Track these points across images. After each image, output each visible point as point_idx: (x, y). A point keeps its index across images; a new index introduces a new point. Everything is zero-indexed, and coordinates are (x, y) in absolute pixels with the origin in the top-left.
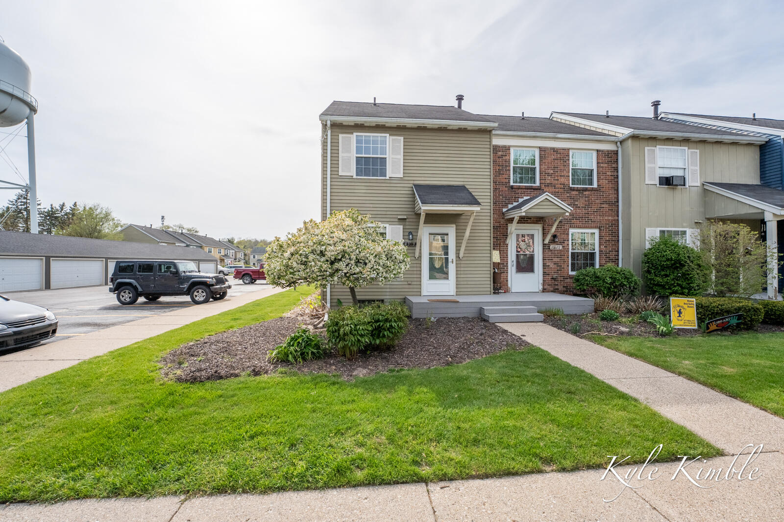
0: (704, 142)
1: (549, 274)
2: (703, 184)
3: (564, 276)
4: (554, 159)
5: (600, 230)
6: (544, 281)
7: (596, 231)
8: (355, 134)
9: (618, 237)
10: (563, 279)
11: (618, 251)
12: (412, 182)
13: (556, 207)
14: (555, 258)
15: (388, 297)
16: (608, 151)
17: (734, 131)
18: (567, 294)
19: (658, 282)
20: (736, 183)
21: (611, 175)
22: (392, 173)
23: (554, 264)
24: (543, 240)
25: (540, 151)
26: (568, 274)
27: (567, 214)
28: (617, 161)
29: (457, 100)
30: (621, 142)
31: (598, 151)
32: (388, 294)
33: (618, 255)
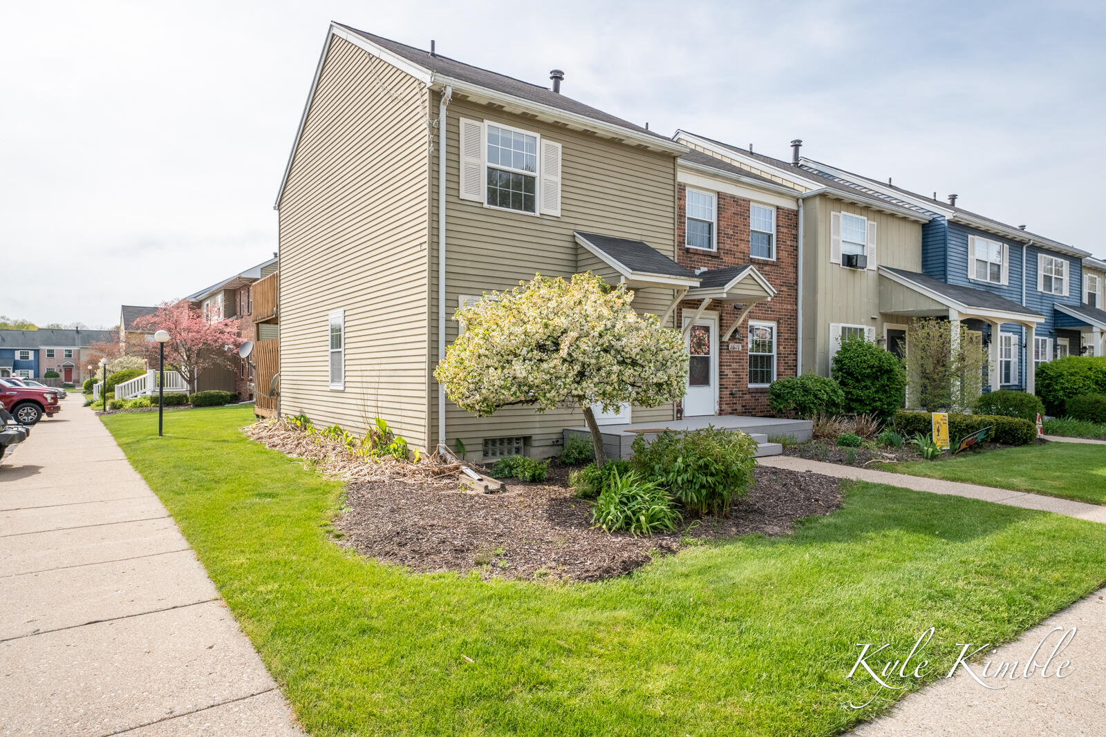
0: (880, 212)
1: (727, 388)
2: (879, 268)
3: (742, 391)
4: (734, 213)
5: (779, 323)
6: (720, 398)
7: (774, 324)
8: (487, 122)
9: (797, 334)
10: (742, 394)
11: (796, 354)
12: (573, 227)
13: (758, 288)
14: (733, 363)
15: (537, 431)
16: (788, 210)
17: (894, 202)
18: (746, 416)
19: (858, 396)
20: (909, 270)
21: (791, 246)
22: (546, 206)
23: (733, 372)
24: (721, 336)
25: (719, 198)
26: (747, 387)
27: (769, 299)
28: (796, 226)
29: (552, 78)
30: (804, 200)
31: (778, 208)
32: (537, 425)
33: (796, 360)
